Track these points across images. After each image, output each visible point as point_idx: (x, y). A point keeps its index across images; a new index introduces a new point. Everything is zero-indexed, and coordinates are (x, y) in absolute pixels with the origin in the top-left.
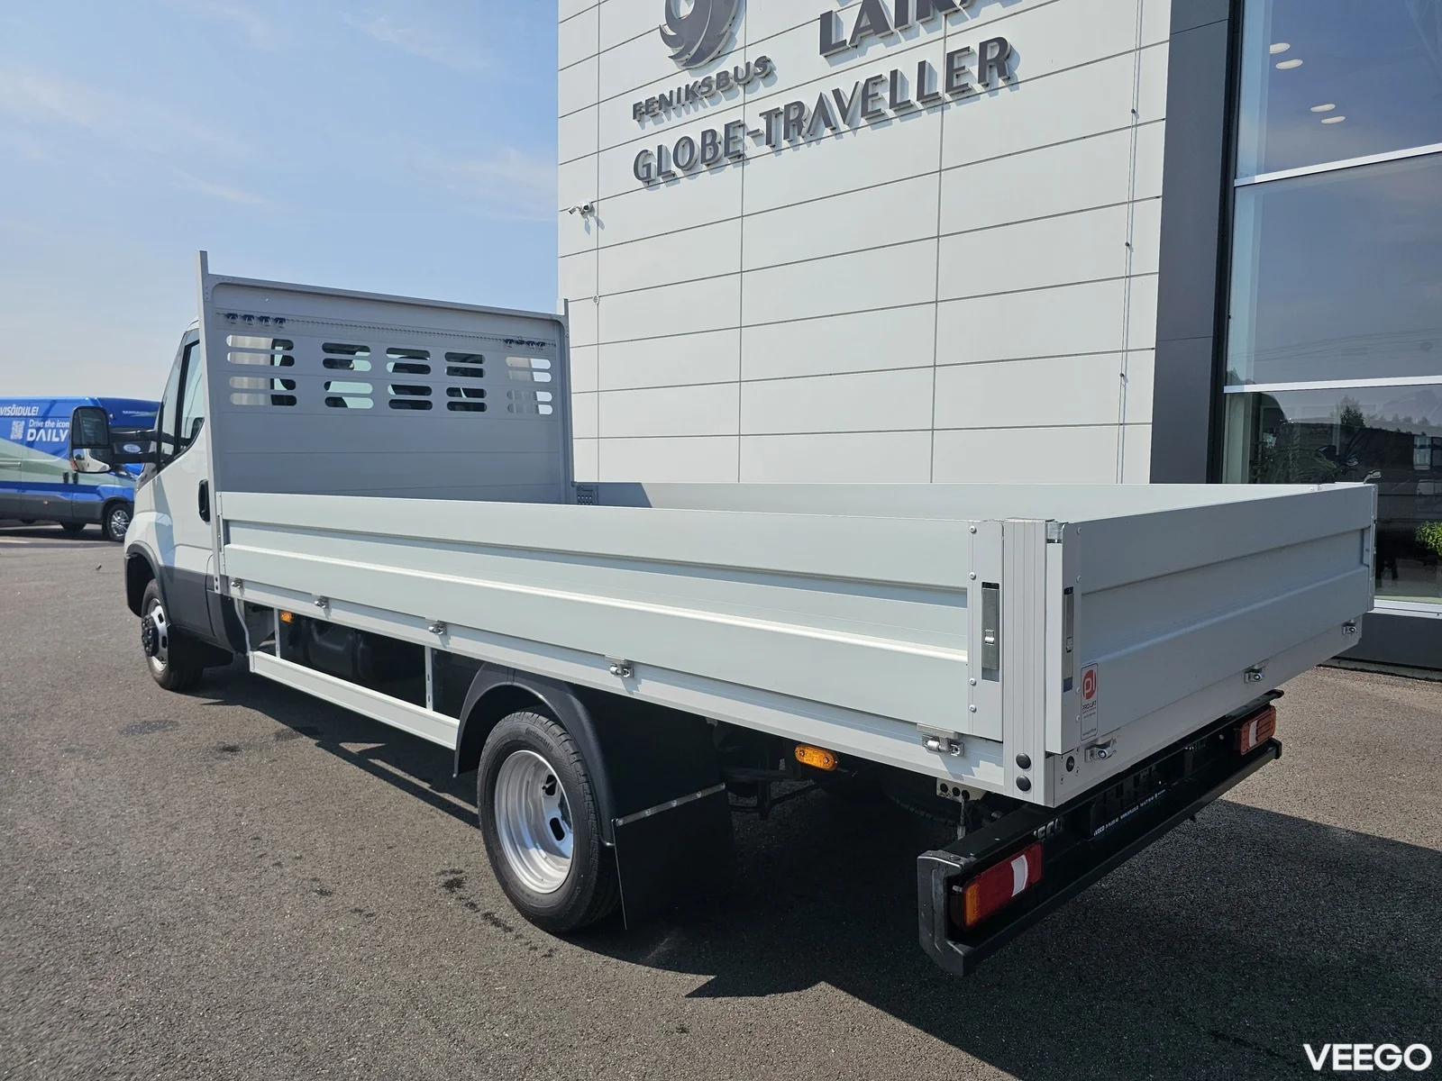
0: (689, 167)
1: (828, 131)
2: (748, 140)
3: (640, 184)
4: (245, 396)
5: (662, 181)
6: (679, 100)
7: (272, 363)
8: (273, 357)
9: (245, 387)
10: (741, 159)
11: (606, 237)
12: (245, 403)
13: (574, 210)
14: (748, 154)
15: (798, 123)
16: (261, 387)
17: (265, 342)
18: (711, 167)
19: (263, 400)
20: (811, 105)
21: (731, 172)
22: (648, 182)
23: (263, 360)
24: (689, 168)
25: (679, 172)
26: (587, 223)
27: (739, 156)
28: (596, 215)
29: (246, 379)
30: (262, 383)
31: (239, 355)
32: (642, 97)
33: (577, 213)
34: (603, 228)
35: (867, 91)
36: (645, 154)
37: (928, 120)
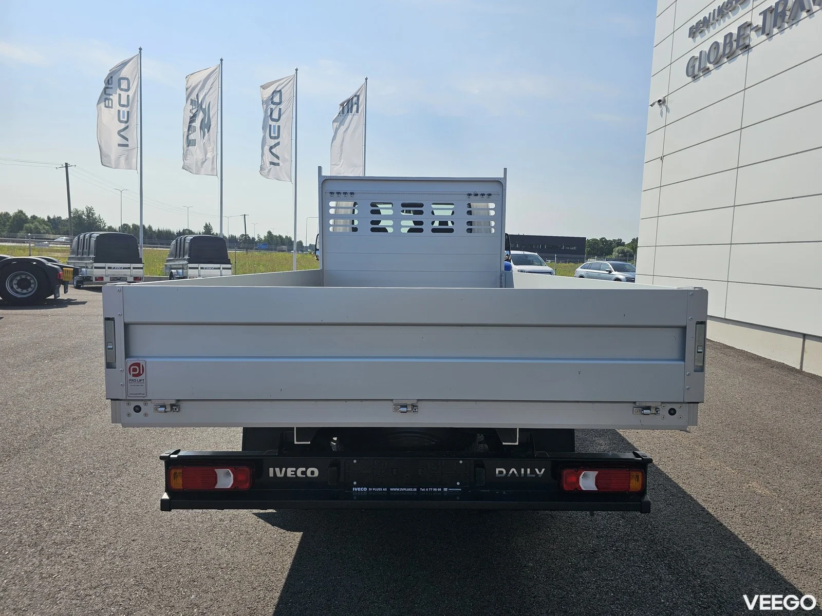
0: (716, 61)
3: (690, 79)
4: (341, 228)
5: (701, 74)
7: (354, 213)
8: (354, 210)
9: (342, 224)
11: (671, 117)
12: (341, 231)
13: (654, 103)
16: (348, 224)
17: (351, 204)
18: (729, 59)
19: (348, 229)
21: (741, 59)
22: (694, 77)
23: (349, 211)
25: (711, 66)
26: (661, 110)
28: (666, 104)
29: (342, 220)
30: (349, 222)
31: (340, 210)
34: (669, 112)
36: (693, 59)
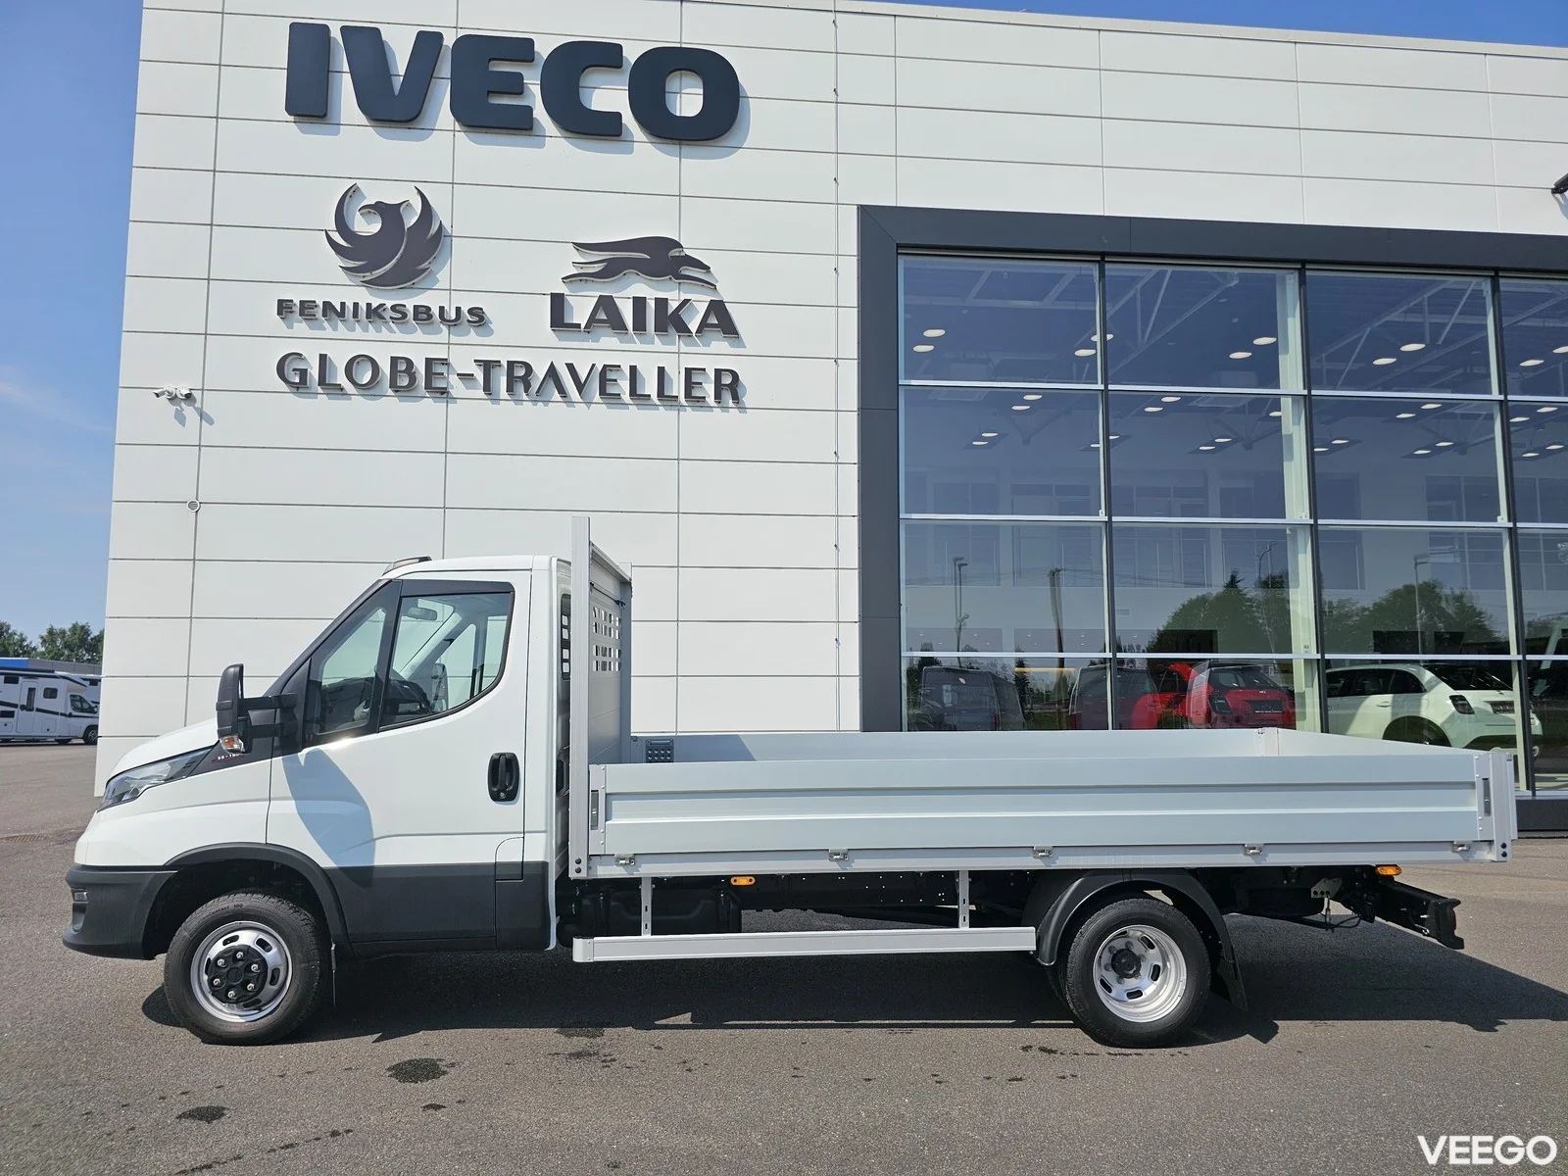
0: (369, 387)
1: (557, 396)
2: (454, 380)
5: (320, 391)
6: (355, 314)
10: (445, 395)
11: (215, 436)
13: (163, 393)
14: (454, 393)
15: (526, 381)
18: (397, 394)
20: (540, 372)
21: (427, 405)
22: (299, 388)
24: (368, 389)
25: (353, 390)
26: (181, 412)
27: (443, 393)
28: (198, 405)
32: (296, 296)
33: (164, 398)
34: (211, 422)
35: (606, 375)
36: (296, 357)
37: (664, 415)
